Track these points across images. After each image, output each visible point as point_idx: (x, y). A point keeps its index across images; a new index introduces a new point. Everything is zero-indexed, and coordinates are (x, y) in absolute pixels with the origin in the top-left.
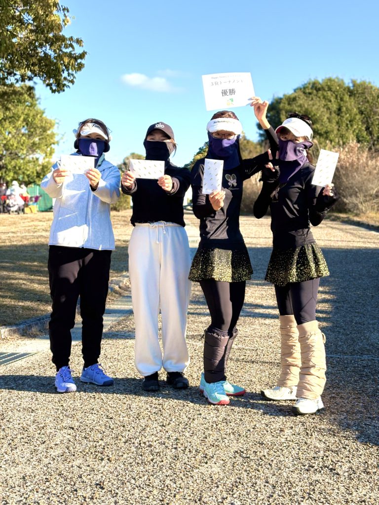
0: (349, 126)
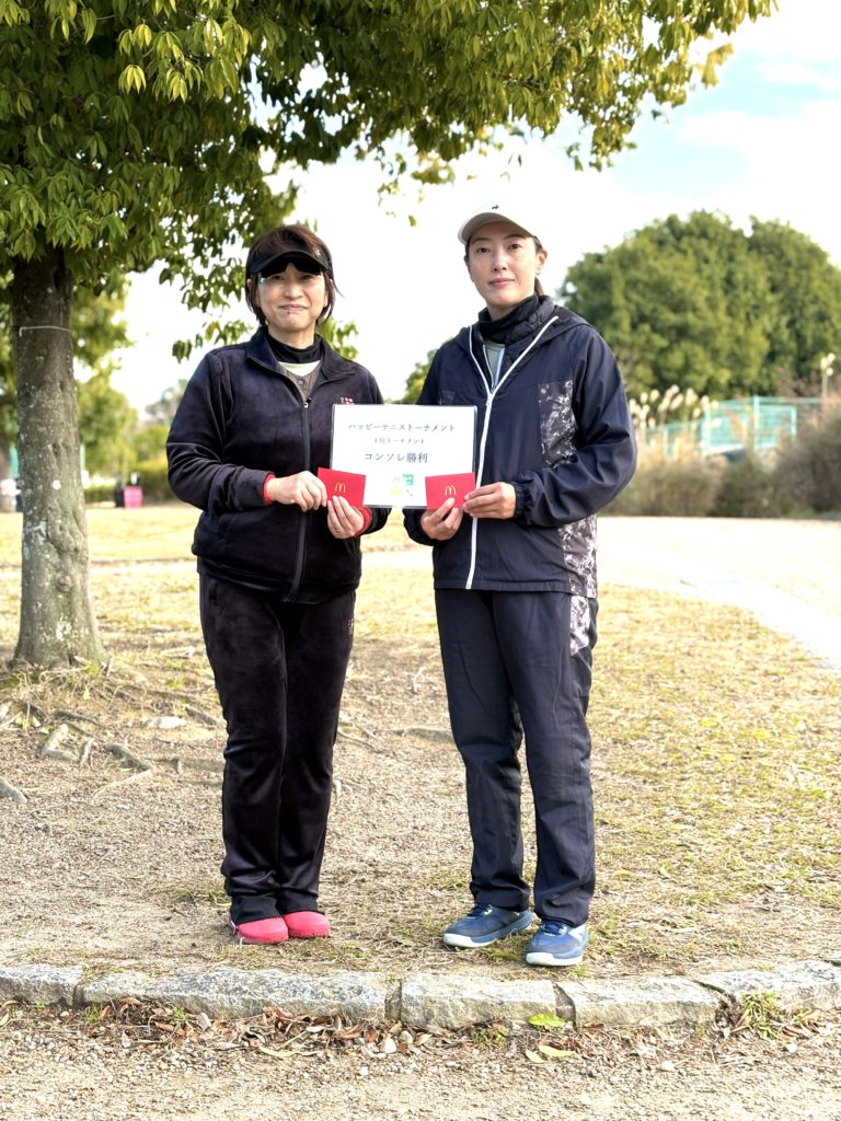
0: (752, 317)
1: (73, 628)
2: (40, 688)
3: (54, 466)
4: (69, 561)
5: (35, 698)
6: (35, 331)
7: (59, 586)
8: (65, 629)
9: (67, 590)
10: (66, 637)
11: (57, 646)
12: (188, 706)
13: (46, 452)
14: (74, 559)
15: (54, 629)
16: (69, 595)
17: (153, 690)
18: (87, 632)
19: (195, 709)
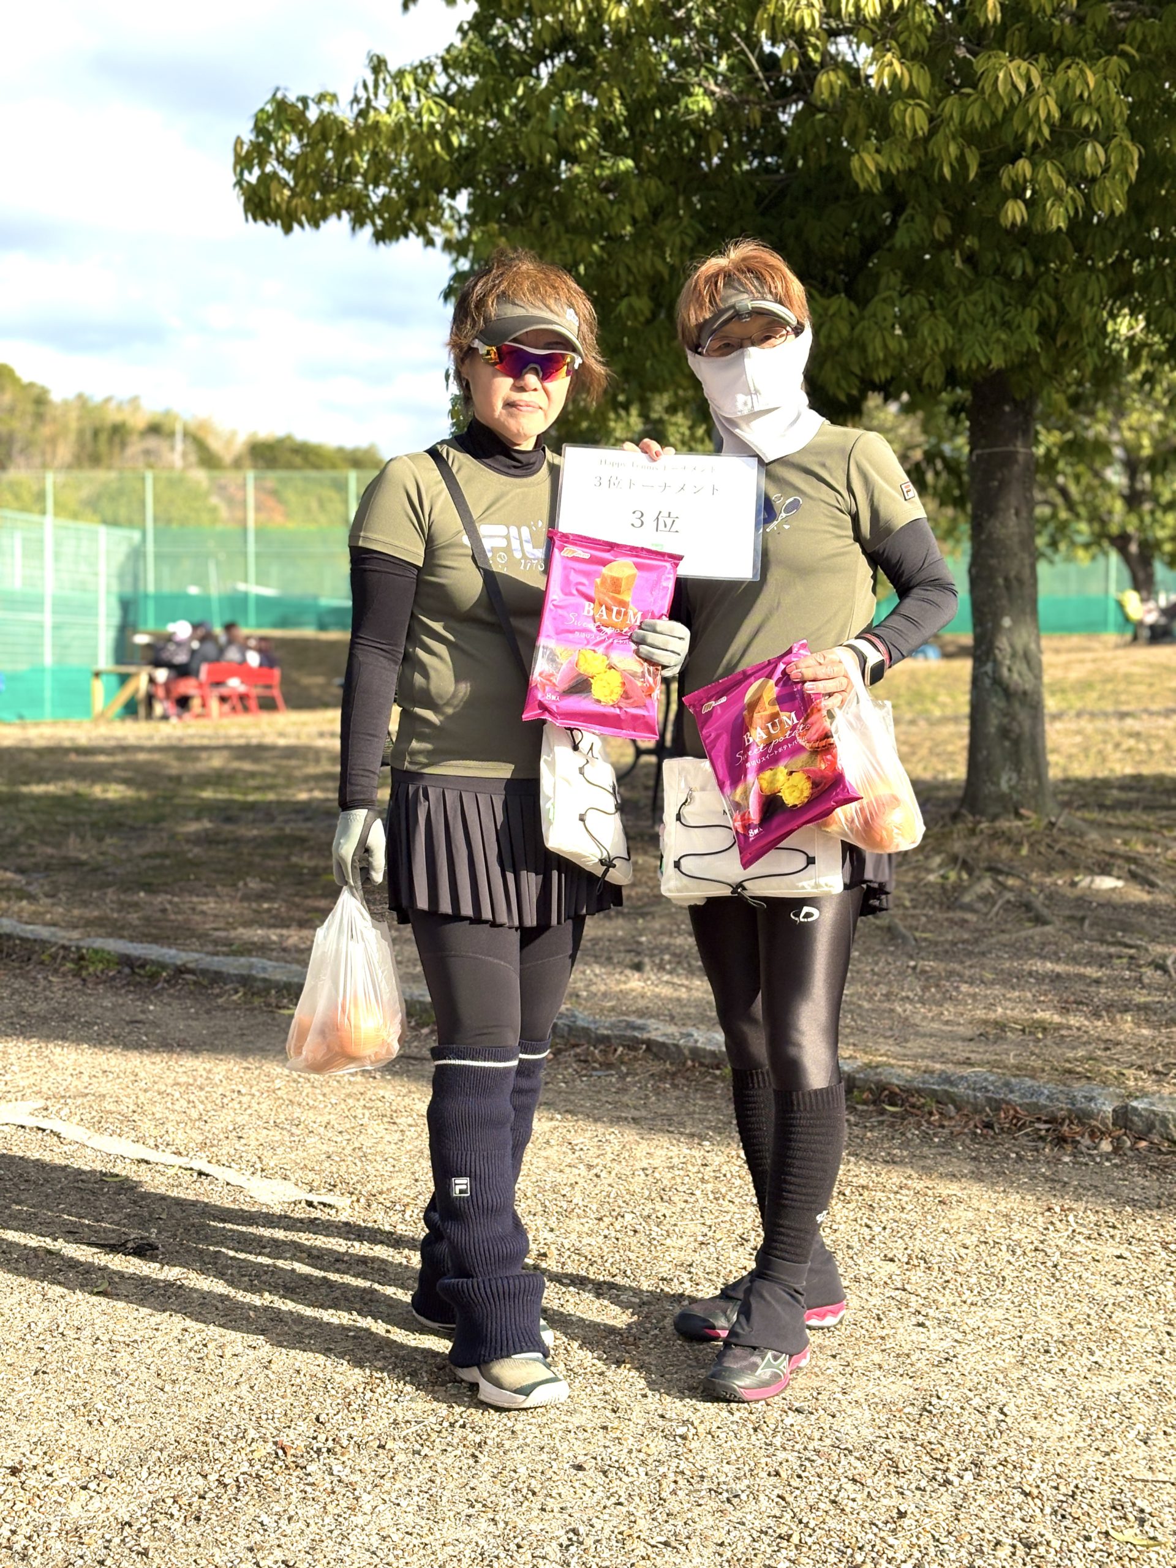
1: (1020, 778)
2: (975, 842)
3: (1005, 602)
4: (1017, 705)
5: (969, 852)
6: (990, 454)
7: (1004, 732)
8: (1010, 779)
9: (1013, 736)
10: (1012, 788)
11: (1002, 798)
12: (1133, 867)
13: (996, 586)
14: (1023, 703)
15: (999, 778)
16: (1016, 742)
17: (1100, 848)
18: (1036, 783)
19: (1140, 871)
